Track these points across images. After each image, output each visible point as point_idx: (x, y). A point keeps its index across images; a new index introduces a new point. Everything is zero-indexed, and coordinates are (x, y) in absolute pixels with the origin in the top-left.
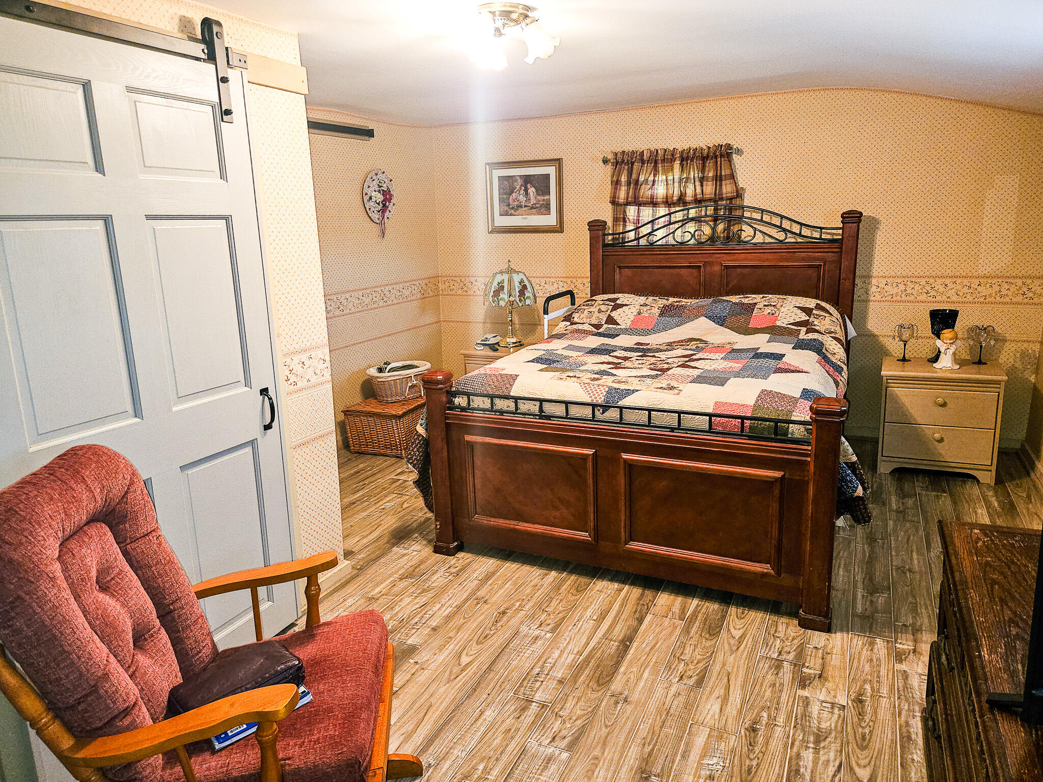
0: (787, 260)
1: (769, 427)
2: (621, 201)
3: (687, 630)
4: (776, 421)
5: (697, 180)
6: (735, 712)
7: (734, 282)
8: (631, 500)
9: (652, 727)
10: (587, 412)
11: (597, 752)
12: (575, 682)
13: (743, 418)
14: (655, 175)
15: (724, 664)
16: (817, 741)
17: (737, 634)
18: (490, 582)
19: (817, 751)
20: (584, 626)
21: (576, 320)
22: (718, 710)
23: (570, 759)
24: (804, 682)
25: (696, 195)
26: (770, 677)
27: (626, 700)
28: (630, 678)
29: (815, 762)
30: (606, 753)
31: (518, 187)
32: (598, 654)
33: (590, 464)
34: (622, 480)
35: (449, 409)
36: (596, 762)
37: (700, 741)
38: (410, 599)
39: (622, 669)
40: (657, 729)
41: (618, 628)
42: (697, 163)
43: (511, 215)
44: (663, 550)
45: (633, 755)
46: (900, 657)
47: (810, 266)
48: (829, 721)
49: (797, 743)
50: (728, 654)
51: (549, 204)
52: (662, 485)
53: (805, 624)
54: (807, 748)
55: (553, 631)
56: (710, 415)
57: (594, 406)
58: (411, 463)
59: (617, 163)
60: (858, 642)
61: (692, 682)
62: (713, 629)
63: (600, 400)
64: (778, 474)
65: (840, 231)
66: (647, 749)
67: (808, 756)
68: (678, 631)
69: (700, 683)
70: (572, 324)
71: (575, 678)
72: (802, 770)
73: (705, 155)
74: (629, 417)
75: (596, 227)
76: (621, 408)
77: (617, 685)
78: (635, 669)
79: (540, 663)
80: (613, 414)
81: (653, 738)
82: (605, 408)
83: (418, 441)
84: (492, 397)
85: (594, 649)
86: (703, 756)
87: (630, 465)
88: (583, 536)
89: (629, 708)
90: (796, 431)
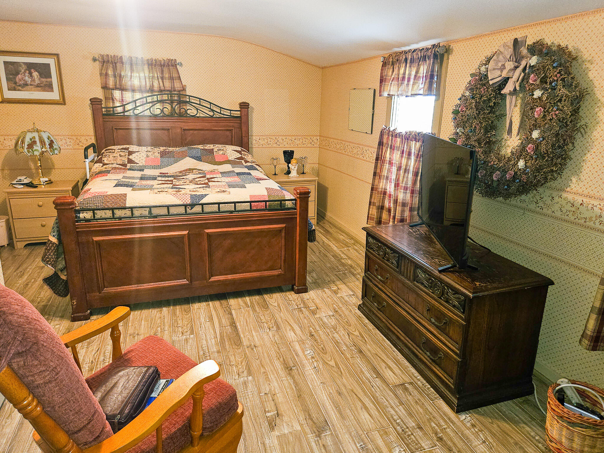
0: (215, 127)
1: (277, 204)
2: (111, 87)
3: (254, 310)
4: (281, 201)
5: (159, 78)
6: (300, 332)
7: (189, 138)
8: (210, 255)
9: (275, 351)
10: (182, 210)
11: (262, 370)
12: (226, 349)
13: (266, 201)
14: (131, 73)
15: (281, 318)
16: (335, 330)
17: (276, 304)
18: (130, 325)
19: (337, 333)
20: (206, 326)
21: (106, 162)
22: (294, 334)
23: (253, 378)
24: (314, 313)
25: (160, 87)
26: (301, 316)
27: (255, 347)
28: (248, 338)
29: (340, 336)
30: (267, 369)
31: (23, 71)
32: (225, 334)
33: (186, 240)
34: (205, 244)
35: (77, 222)
36: (266, 374)
37: (297, 347)
38: (84, 350)
39: (242, 336)
40: (278, 351)
41: (223, 321)
42: (158, 68)
43: (19, 90)
44: (230, 277)
45: (278, 365)
46: (336, 292)
47: (228, 130)
48: (333, 322)
49: (329, 333)
50: (279, 313)
51: (52, 85)
52: (227, 243)
53: (298, 292)
54: (334, 333)
55: (192, 333)
56: (250, 202)
57: (186, 206)
58: (50, 264)
59: (104, 62)
60: (319, 292)
61: (275, 328)
62: (265, 306)
63: (189, 202)
64: (284, 225)
65: (239, 112)
66: (282, 359)
67: (336, 335)
68: (251, 312)
69: (278, 328)
70: (104, 164)
71: (224, 347)
72: (338, 341)
73: (162, 64)
74: (207, 209)
75: (95, 102)
76: (202, 205)
77: (245, 342)
78: (247, 334)
79: (200, 349)
80: (198, 209)
81: (279, 355)
82: (192, 205)
83: (53, 248)
84: (113, 209)
85: (220, 333)
86: (304, 352)
87: (209, 235)
88: (185, 281)
89: (260, 349)
90: (289, 204)
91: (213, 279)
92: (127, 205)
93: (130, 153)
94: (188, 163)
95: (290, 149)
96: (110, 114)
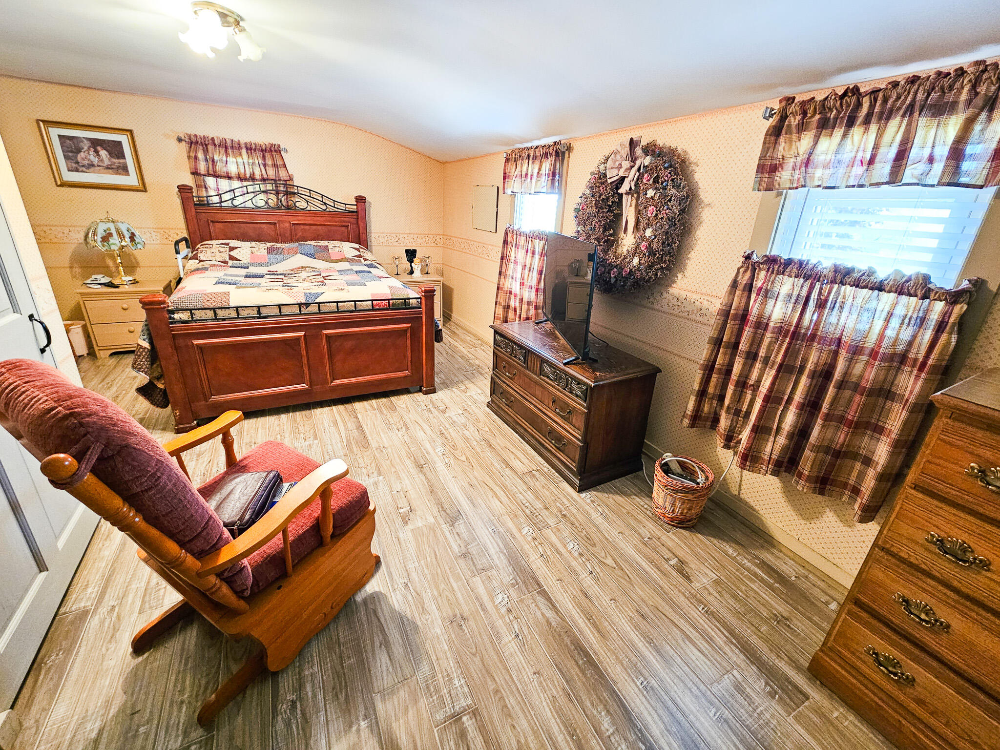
0: (330, 222)
1: (402, 303)
2: (203, 172)
3: (382, 413)
4: (405, 299)
5: (261, 165)
6: (430, 432)
7: (300, 234)
8: (331, 356)
9: (406, 451)
10: (296, 310)
11: (393, 470)
12: (353, 452)
13: (389, 300)
14: (227, 157)
15: (410, 419)
16: (465, 427)
17: (404, 406)
18: (245, 433)
19: (467, 430)
20: (331, 431)
21: (202, 258)
22: (424, 434)
23: (385, 478)
24: (443, 412)
25: (262, 175)
26: (431, 415)
27: (384, 448)
28: (377, 440)
29: (470, 432)
30: (397, 468)
31: (86, 148)
32: (352, 438)
33: (302, 341)
34: (325, 346)
35: (172, 323)
36: (397, 473)
37: (428, 446)
38: (194, 463)
39: (370, 438)
40: (408, 450)
41: (349, 425)
42: (260, 155)
43: (83, 171)
44: (353, 380)
45: (409, 463)
46: (465, 391)
47: (344, 226)
48: (463, 420)
49: (459, 430)
50: (407, 414)
51: (127, 167)
52: (349, 344)
53: (426, 393)
54: (464, 430)
55: (316, 438)
56: (372, 301)
57: (300, 305)
58: (142, 372)
59: (192, 143)
60: (448, 392)
61: (404, 429)
62: (393, 408)
63: (303, 301)
64: (409, 325)
65: (355, 207)
66: (412, 458)
67: (466, 432)
68: (378, 415)
69: (407, 428)
70: (200, 261)
71: (352, 451)
72: (468, 437)
73: (264, 149)
74: (324, 308)
75: (183, 190)
76: (319, 303)
77: (374, 444)
78: (375, 436)
79: (325, 451)
80: (313, 308)
81: (410, 455)
82: (307, 305)
83: (144, 353)
84: (214, 309)
85: (346, 437)
86: (434, 450)
87: (328, 336)
88: (303, 386)
89: (389, 449)
90: (413, 302)
91: (335, 382)
92: (232, 304)
93: (232, 249)
94: (300, 260)
95: (412, 248)
96: (203, 204)
